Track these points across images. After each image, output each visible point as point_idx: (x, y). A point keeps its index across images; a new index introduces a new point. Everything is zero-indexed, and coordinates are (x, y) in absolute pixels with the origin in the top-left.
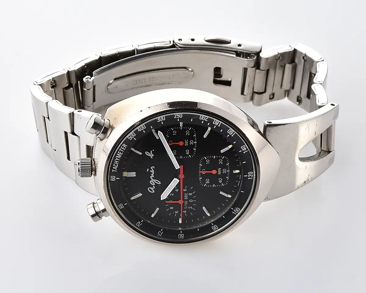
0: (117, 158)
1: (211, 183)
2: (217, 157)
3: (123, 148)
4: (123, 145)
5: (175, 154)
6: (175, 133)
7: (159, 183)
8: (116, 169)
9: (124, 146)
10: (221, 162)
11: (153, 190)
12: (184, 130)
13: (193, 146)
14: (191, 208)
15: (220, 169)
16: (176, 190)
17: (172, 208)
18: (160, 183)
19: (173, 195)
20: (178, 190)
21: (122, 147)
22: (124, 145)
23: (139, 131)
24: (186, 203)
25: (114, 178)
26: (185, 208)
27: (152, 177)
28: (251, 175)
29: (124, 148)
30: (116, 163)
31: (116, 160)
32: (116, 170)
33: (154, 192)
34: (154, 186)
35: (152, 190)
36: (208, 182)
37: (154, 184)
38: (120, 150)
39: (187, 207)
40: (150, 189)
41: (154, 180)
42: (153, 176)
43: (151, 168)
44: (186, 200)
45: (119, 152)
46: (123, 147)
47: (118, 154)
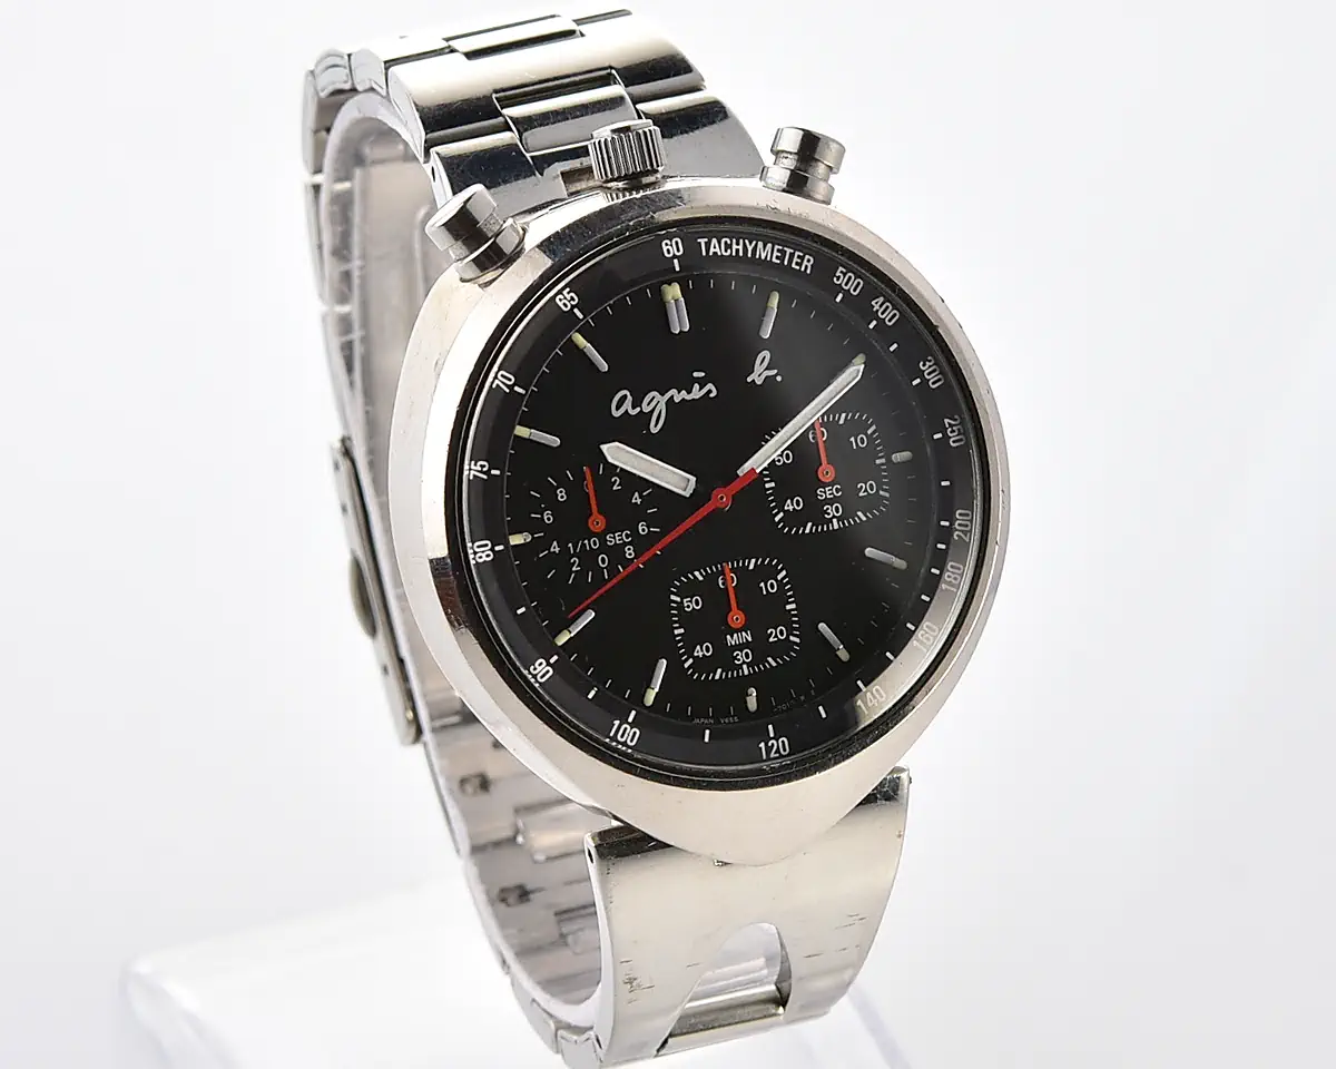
0: (756, 245)
1: (686, 618)
2: (795, 616)
3: (795, 259)
4: (807, 257)
5: (779, 461)
6: (858, 442)
7: (656, 426)
8: (712, 250)
9: (805, 262)
10: (776, 634)
11: (622, 410)
12: (873, 473)
13: (820, 518)
14: (574, 569)
15: (750, 639)
16: (636, 494)
17: (561, 495)
18: (654, 430)
19: (615, 488)
20: (639, 501)
21: (799, 257)
22: (809, 261)
23: (873, 303)
24: (593, 544)
25: (674, 251)
26: (570, 545)
27: (672, 396)
28: (778, 751)
29: (797, 264)
30: (735, 247)
31: (744, 243)
32: (708, 251)
33: (616, 414)
34: (638, 409)
35: (622, 405)
36: (688, 607)
37: (646, 409)
38: (789, 251)
39: (575, 550)
40: (625, 397)
41: (662, 407)
42: (677, 399)
43: (710, 386)
44: (603, 541)
45: (778, 250)
46: (802, 258)
47: (769, 245)
